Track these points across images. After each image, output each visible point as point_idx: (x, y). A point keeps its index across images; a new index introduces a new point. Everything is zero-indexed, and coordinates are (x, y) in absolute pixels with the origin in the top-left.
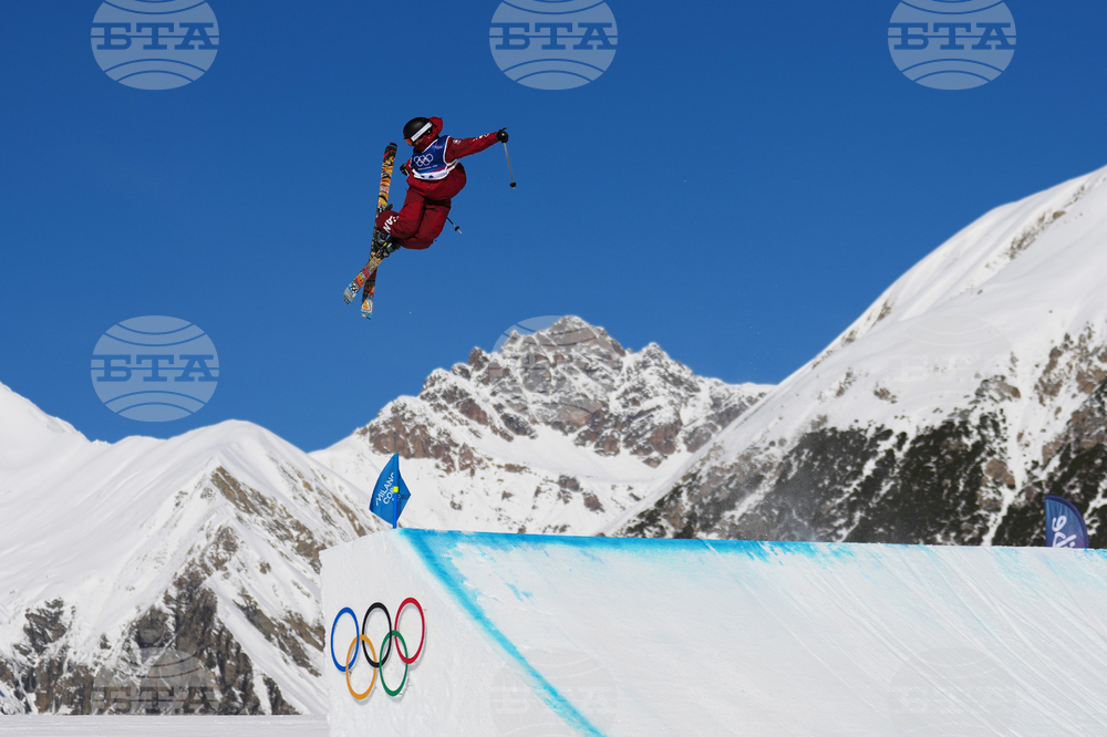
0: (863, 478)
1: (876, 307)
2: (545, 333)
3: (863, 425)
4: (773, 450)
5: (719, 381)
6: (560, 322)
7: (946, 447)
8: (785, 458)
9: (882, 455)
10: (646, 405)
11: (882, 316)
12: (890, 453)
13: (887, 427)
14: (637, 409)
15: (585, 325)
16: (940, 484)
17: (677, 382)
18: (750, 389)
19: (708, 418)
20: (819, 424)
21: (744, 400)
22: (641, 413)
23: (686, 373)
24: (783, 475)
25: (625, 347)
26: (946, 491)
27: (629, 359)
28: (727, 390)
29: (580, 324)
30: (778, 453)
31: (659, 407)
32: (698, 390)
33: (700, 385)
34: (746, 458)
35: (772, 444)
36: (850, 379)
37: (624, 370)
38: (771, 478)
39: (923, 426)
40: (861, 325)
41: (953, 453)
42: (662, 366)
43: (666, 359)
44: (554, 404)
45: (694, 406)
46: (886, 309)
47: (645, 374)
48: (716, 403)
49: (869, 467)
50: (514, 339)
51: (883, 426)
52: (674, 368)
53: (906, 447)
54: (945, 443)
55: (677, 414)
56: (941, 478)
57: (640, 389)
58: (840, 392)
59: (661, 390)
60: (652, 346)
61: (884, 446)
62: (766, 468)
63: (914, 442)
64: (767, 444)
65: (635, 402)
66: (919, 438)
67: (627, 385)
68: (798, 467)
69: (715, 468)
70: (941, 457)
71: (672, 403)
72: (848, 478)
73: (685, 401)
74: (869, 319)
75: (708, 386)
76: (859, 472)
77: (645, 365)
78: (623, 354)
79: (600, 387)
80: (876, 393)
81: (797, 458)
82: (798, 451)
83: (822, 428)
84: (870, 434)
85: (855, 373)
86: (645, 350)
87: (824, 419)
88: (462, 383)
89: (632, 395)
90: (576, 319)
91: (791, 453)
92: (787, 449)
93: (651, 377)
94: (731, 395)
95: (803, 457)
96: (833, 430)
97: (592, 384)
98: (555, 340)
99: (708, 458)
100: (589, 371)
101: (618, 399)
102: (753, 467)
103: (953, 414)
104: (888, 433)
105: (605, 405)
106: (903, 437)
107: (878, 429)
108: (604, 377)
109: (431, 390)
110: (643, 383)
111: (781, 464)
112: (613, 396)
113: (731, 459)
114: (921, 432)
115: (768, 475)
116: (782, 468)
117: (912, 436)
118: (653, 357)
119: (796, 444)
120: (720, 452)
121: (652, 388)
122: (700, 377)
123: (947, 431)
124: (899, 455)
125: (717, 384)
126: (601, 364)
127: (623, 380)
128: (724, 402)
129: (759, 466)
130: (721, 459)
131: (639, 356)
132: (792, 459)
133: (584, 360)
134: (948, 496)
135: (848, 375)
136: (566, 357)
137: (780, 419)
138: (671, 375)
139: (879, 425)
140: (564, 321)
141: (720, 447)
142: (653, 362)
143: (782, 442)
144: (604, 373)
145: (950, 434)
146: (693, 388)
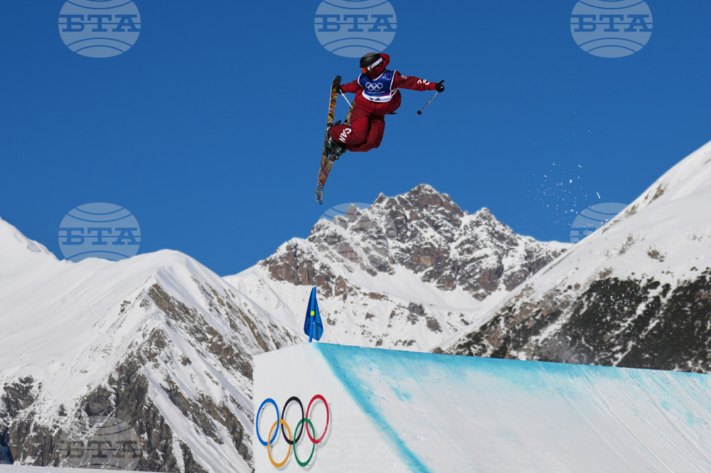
0: (636, 317)
1: (652, 189)
2: (405, 196)
3: (638, 277)
4: (570, 292)
5: (533, 239)
6: (416, 189)
7: (699, 296)
8: (579, 298)
9: (651, 300)
10: (477, 254)
11: (656, 197)
12: (657, 299)
13: (656, 279)
14: (471, 257)
15: (435, 192)
16: (693, 323)
17: (501, 237)
18: (554, 246)
19: (523, 266)
20: (605, 274)
21: (550, 253)
22: (473, 260)
23: (508, 232)
24: (577, 311)
25: (464, 210)
26: (697, 330)
27: (466, 219)
28: (538, 245)
29: (431, 191)
30: (574, 294)
31: (486, 256)
32: (517, 245)
33: (519, 241)
34: (549, 297)
35: (570, 287)
36: (630, 242)
37: (462, 227)
38: (568, 313)
39: (683, 279)
40: (640, 201)
41: (704, 301)
42: (490, 225)
43: (494, 220)
44: (408, 250)
45: (513, 256)
46: (660, 192)
47: (477, 230)
48: (529, 254)
49: (641, 308)
50: (381, 200)
51: (653, 278)
52: (499, 228)
53: (669, 295)
54: (698, 293)
55: (500, 261)
56: (694, 319)
57: (473, 241)
58: (622, 252)
59: (489, 243)
60: (483, 210)
61: (653, 293)
62: (565, 304)
63: (675, 291)
64: (565, 288)
65: (469, 251)
66: (679, 289)
67: (463, 238)
68: (588, 306)
69: (526, 304)
70: (695, 304)
71: (496, 253)
72: (624, 316)
73: (506, 252)
74: (646, 198)
75: (524, 242)
76: (633, 312)
77: (478, 224)
78: (462, 215)
79: (443, 239)
80: (649, 254)
81: (588, 299)
82: (589, 293)
83: (607, 277)
84: (642, 284)
85: (634, 238)
86: (478, 213)
87: (609, 272)
88: (340, 231)
89: (467, 246)
90: (428, 186)
91: (583, 295)
92: (580, 292)
93: (482, 233)
94: (541, 249)
95: (592, 299)
96: (616, 279)
97: (437, 236)
98: (411, 202)
99: (521, 295)
100: (436, 227)
101: (456, 248)
102: (555, 304)
103: (705, 272)
104: (656, 284)
105: (447, 251)
106: (667, 287)
107: (649, 281)
108: (447, 231)
109: (317, 234)
110: (476, 238)
111: (575, 303)
112: (453, 245)
113: (539, 297)
114: (681, 284)
115: (565, 311)
116: (576, 306)
117: (674, 287)
118: (484, 218)
119: (588, 288)
120: (531, 292)
121: (482, 241)
122: (518, 235)
123: (701, 284)
124: (664, 301)
125: (530, 240)
126: (445, 222)
127: (460, 234)
128: (535, 255)
129: (559, 303)
130: (531, 297)
131: (474, 217)
132: (584, 299)
133: (432, 218)
134: (698, 333)
135: (630, 239)
136: (419, 215)
137: (577, 269)
138: (496, 232)
139: (650, 278)
140: (419, 188)
141: (531, 288)
142: (484, 222)
143: (577, 286)
144: (446, 229)
145: (702, 287)
146: (513, 243)
